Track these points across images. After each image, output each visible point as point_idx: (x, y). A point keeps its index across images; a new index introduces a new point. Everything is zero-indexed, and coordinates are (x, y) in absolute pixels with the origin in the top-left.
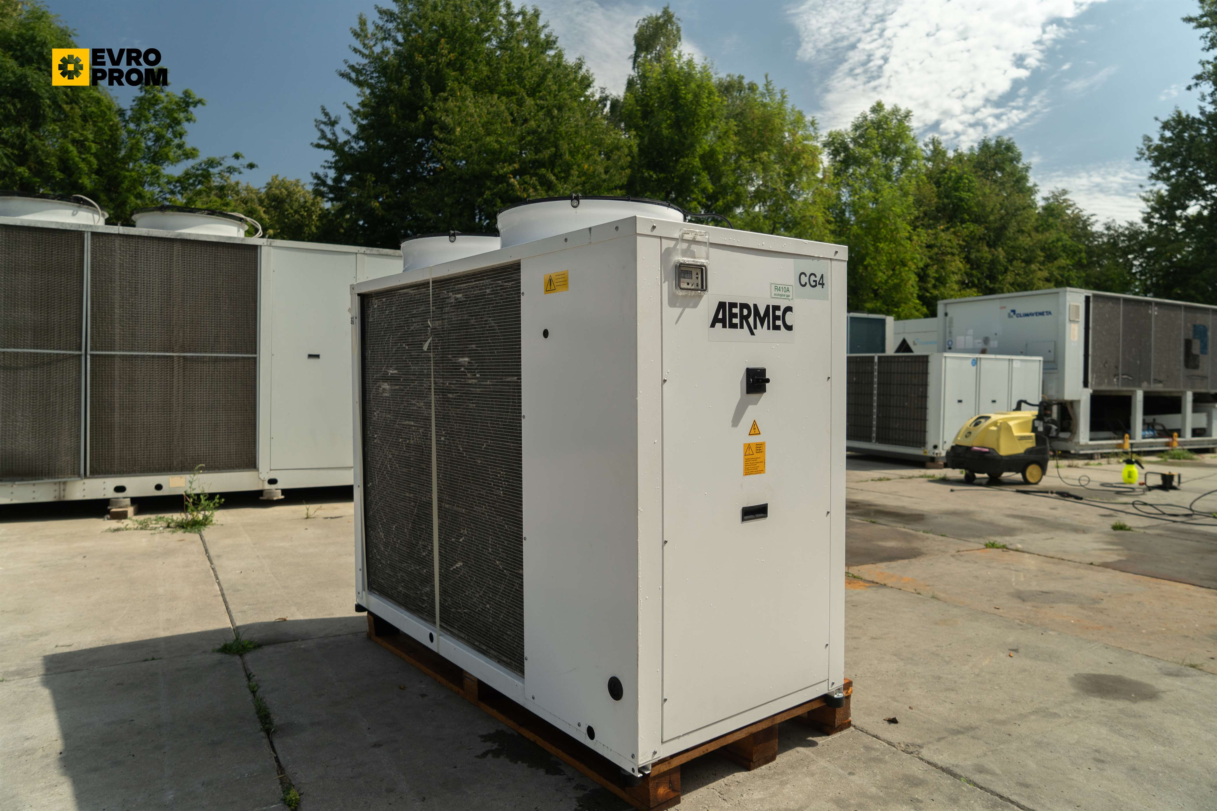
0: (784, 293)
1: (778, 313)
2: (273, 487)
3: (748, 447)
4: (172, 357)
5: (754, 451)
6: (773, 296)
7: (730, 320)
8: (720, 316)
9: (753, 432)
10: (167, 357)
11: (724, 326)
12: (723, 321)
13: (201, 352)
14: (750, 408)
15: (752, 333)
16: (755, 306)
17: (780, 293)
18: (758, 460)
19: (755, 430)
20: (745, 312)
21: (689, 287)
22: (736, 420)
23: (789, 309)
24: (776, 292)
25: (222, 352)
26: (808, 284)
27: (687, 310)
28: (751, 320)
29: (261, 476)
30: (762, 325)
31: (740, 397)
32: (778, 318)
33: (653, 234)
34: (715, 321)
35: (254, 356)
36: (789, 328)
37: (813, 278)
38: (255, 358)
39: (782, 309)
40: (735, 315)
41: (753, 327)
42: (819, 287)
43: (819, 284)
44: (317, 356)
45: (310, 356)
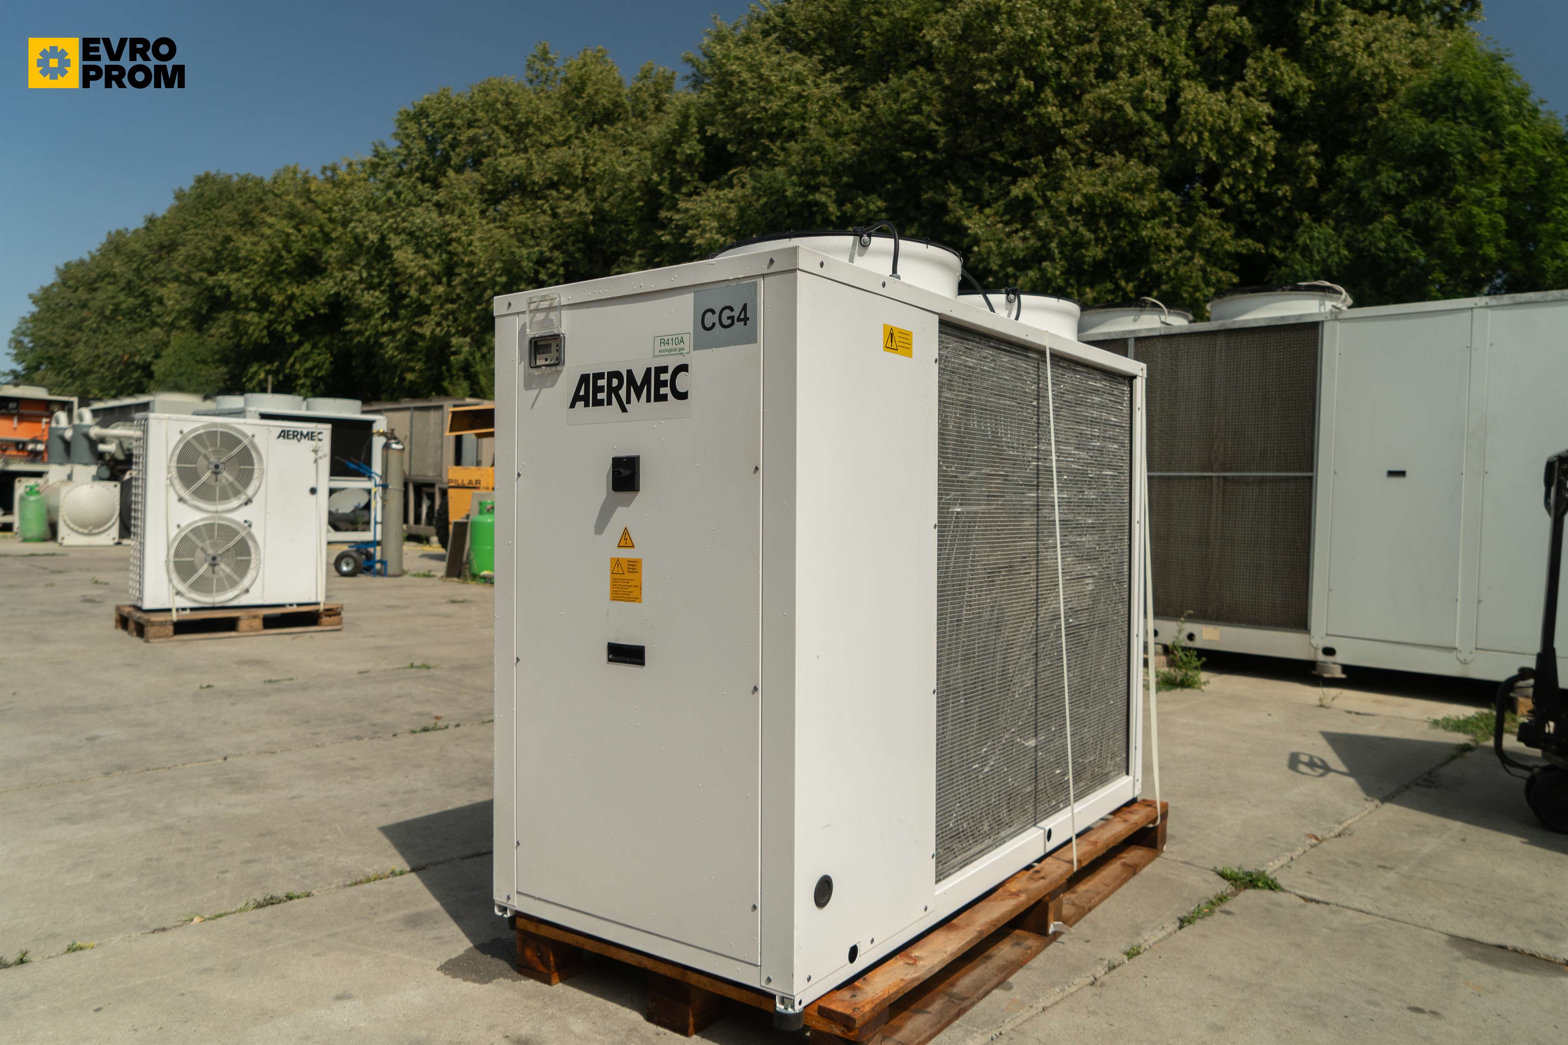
0: (674, 346)
1: (664, 377)
2: (1329, 659)
3: (617, 563)
4: (1211, 478)
5: (626, 570)
6: (657, 353)
7: (595, 396)
8: (582, 393)
9: (623, 543)
10: (1205, 477)
11: (587, 405)
12: (585, 399)
13: (1243, 471)
14: (620, 511)
15: (624, 410)
16: (630, 372)
17: (670, 347)
18: (631, 583)
19: (626, 541)
20: (615, 382)
21: (548, 362)
22: (601, 526)
23: (684, 368)
24: (663, 347)
25: (1269, 470)
26: (718, 324)
27: (544, 390)
28: (623, 392)
29: (1314, 642)
30: (638, 398)
31: (605, 496)
32: (664, 384)
33: (510, 311)
34: (576, 398)
35: (1309, 474)
36: (682, 396)
37: (727, 313)
38: (1311, 478)
39: (670, 371)
40: (601, 389)
41: (625, 401)
42: (739, 325)
43: (739, 320)
44: (1402, 474)
45: (1392, 474)
